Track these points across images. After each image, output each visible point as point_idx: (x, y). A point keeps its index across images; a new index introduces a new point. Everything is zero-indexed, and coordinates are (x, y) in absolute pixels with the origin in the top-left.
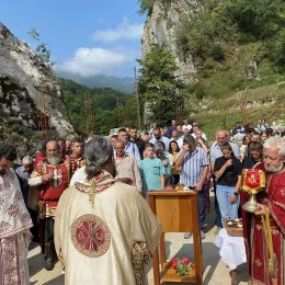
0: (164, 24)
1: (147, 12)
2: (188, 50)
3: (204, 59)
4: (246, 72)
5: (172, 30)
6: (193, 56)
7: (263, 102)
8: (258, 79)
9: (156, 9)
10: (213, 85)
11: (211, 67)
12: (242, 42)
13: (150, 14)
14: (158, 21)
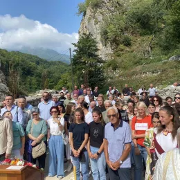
0: (93, 21)
1: (82, 14)
2: (108, 38)
3: (118, 45)
4: (144, 53)
7: (153, 73)
8: (151, 58)
9: (88, 12)
10: (123, 61)
13: (84, 15)
14: (89, 19)
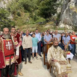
5: (5, 5)
6: (12, 14)
11: (17, 18)
12: (25, 12)
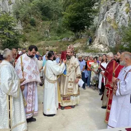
0: (7, 2)
2: (19, 18)
3: (26, 24)
4: (45, 33)
6: (21, 21)
10: (30, 37)
12: (43, 20)
